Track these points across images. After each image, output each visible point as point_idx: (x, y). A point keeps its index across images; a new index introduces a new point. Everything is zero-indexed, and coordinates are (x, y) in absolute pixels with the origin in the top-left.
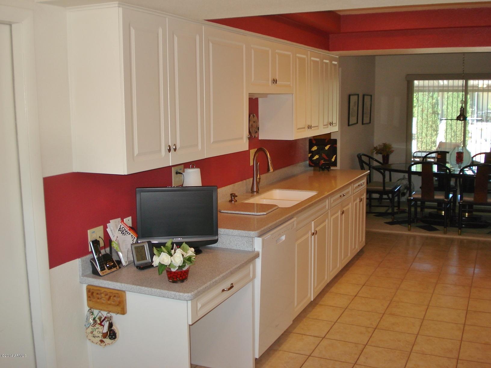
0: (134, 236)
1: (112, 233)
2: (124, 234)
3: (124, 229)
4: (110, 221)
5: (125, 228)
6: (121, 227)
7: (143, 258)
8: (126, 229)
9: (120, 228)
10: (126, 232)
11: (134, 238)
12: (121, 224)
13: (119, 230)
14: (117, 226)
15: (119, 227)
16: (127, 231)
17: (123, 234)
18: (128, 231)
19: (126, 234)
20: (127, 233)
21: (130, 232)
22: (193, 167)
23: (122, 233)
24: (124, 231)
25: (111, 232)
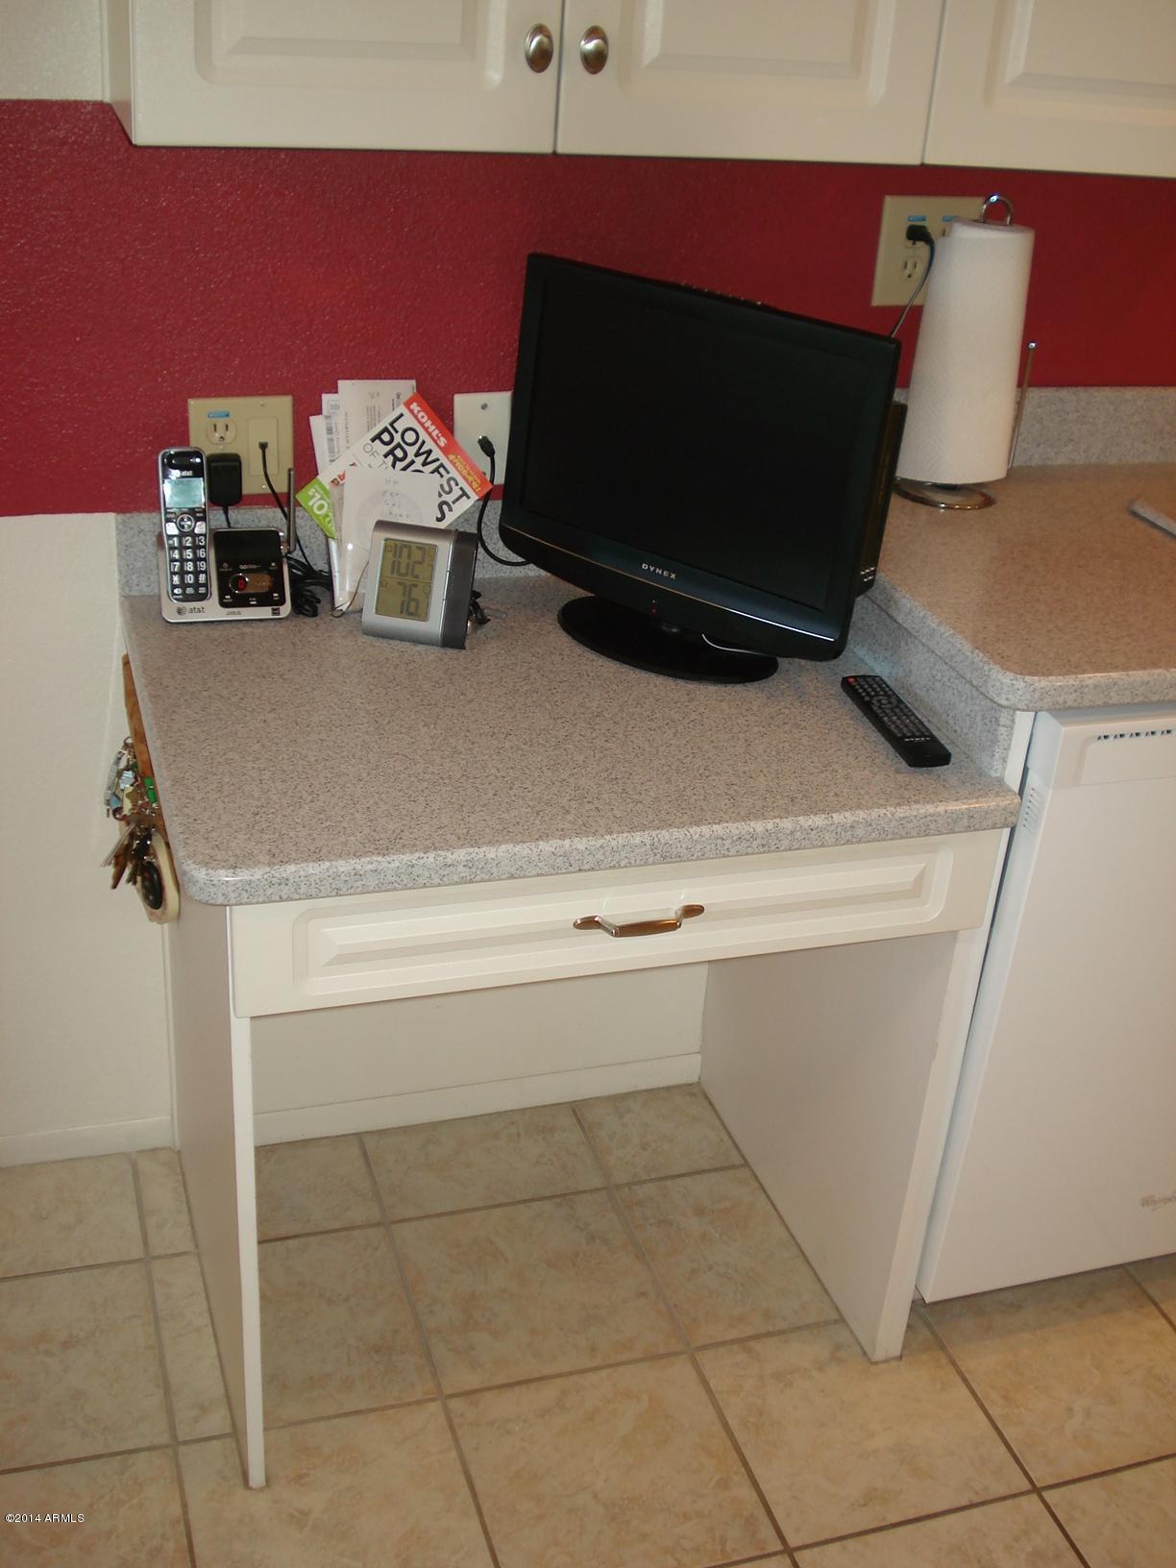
0: (462, 483)
1: (331, 440)
2: (400, 465)
3: (410, 437)
4: (341, 383)
5: (423, 435)
6: (400, 426)
7: (412, 610)
8: (428, 440)
9: (386, 430)
10: (417, 455)
11: (464, 494)
12: (402, 409)
13: (378, 437)
14: (373, 414)
15: (385, 423)
16: (429, 452)
17: (396, 459)
18: (437, 453)
19: (418, 465)
20: (425, 464)
21: (444, 460)
22: (992, 217)
23: (391, 452)
24: (411, 451)
25: (325, 437)
